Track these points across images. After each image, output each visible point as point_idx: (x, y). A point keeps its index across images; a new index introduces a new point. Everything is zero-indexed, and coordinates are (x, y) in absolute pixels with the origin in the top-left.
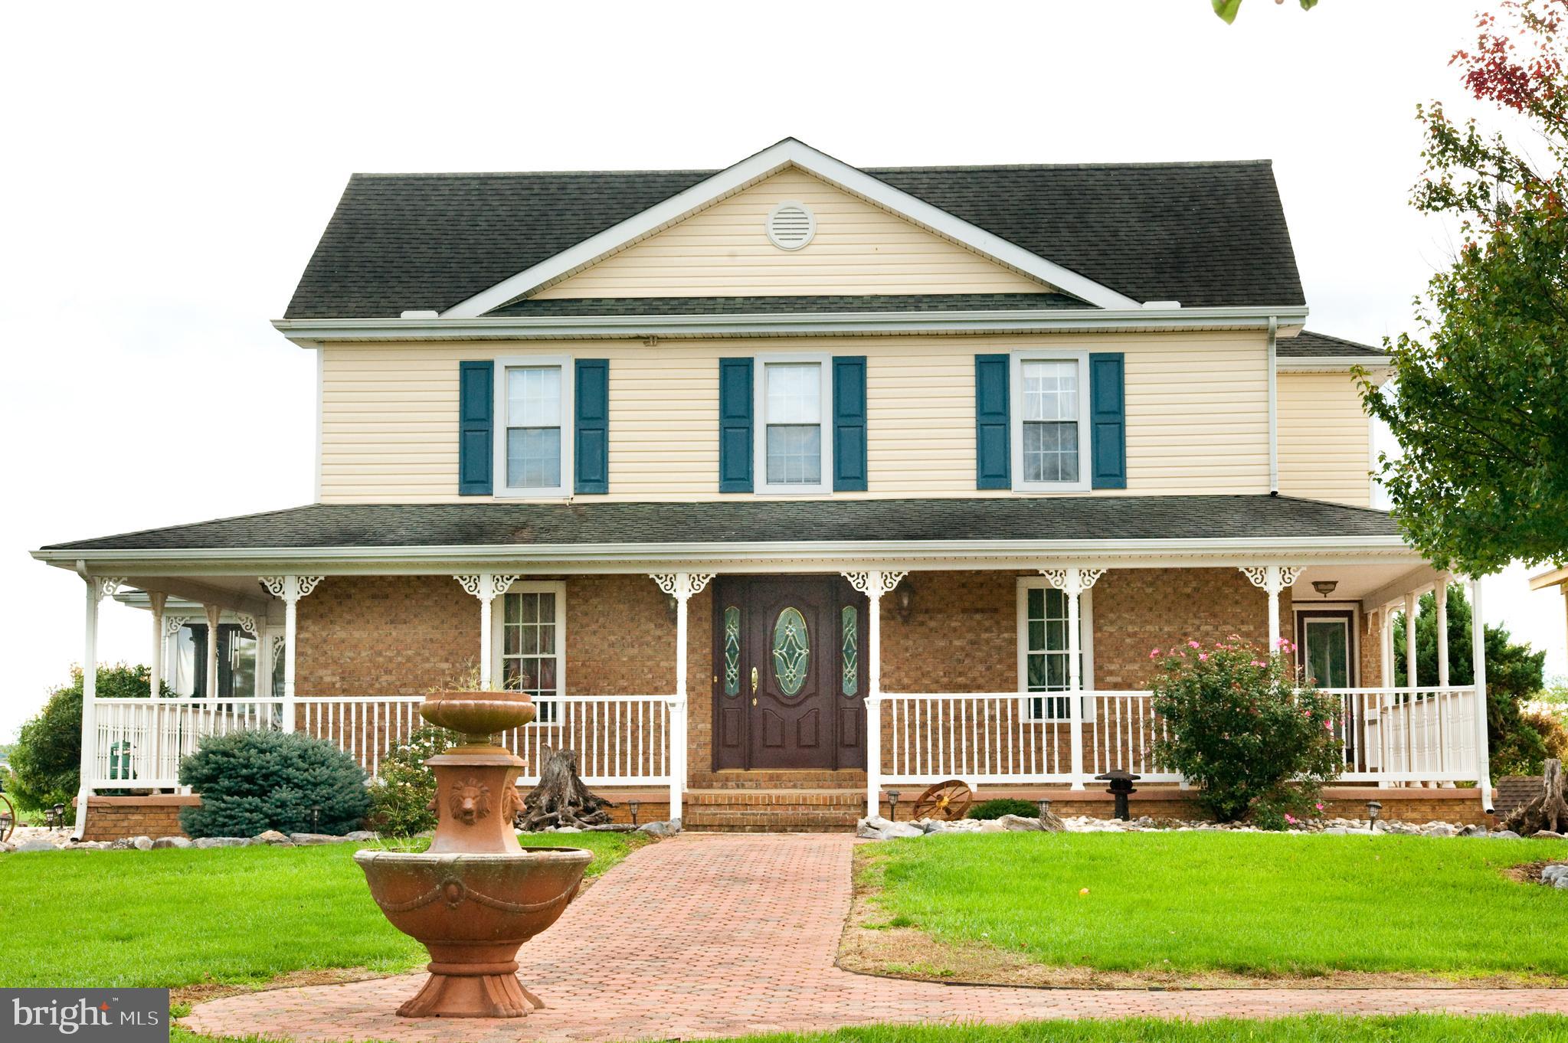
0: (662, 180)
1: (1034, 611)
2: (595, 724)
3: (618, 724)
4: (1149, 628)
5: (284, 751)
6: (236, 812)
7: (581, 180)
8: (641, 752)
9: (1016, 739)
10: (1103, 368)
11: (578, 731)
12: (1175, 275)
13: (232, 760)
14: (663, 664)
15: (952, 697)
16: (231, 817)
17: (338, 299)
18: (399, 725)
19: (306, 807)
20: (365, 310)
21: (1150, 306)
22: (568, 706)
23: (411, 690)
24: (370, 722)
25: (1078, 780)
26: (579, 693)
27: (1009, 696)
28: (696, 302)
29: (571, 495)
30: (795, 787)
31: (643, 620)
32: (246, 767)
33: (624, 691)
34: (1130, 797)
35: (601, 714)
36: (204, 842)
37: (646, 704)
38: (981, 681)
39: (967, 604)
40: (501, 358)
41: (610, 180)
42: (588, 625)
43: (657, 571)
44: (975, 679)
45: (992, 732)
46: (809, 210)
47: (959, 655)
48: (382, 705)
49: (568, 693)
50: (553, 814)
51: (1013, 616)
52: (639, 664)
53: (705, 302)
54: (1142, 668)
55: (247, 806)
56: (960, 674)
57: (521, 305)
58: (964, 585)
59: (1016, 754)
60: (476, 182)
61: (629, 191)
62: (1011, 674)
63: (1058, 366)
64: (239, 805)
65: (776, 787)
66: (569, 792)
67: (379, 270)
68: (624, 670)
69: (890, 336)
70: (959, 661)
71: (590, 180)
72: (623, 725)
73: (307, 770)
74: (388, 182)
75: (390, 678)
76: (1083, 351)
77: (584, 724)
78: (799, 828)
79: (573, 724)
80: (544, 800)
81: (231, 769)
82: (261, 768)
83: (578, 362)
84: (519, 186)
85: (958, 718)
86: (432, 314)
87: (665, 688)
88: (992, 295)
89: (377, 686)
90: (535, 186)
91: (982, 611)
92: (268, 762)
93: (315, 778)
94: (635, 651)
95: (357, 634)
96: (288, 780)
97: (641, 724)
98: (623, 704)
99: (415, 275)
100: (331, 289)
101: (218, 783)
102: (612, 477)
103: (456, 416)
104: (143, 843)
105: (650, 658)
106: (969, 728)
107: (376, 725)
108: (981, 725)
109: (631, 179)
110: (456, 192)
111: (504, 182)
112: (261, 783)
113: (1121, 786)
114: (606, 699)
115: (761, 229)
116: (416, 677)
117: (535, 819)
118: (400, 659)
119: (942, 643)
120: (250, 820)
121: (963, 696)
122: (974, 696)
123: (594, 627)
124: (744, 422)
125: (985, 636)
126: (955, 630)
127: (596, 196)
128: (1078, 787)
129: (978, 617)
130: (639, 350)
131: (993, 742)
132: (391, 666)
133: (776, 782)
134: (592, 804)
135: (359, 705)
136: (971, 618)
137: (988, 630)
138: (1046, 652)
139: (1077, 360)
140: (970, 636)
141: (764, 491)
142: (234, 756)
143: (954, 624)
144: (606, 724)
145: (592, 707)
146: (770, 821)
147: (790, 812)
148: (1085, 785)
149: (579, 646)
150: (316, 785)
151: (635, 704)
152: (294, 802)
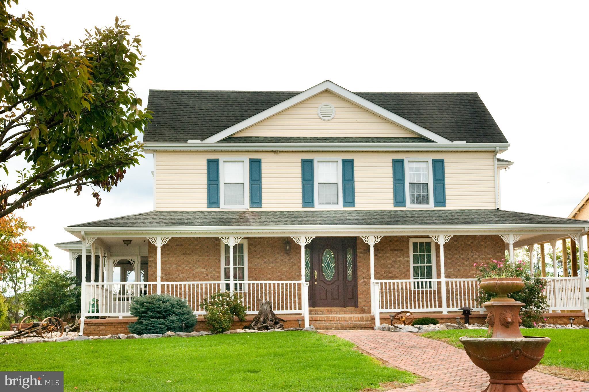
0: (264, 94)
1: (415, 250)
2: (260, 292)
3: (268, 291)
4: (455, 256)
5: (172, 302)
6: (156, 325)
7: (235, 94)
8: (276, 301)
9: (410, 296)
10: (437, 164)
11: (253, 294)
12: (459, 132)
13: (153, 305)
14: (283, 269)
15: (388, 281)
16: (153, 326)
17: (161, 136)
18: (187, 292)
19: (180, 323)
20: (172, 139)
21: (455, 142)
22: (249, 285)
23: (191, 279)
24: (176, 291)
25: (445, 310)
26: (253, 280)
27: (408, 281)
28: (293, 139)
29: (249, 208)
30: (337, 314)
31: (276, 253)
32: (158, 308)
33: (269, 279)
34: (470, 316)
35: (262, 288)
36: (146, 336)
37: (278, 284)
38: (397, 275)
39: (392, 248)
40: (222, 158)
41: (245, 94)
42: (256, 256)
43: (294, 236)
44: (395, 275)
45: (402, 294)
46: (333, 106)
47: (390, 266)
48: (181, 285)
49: (249, 280)
50: (266, 324)
51: (408, 252)
52: (275, 269)
53: (296, 138)
54: (453, 270)
55: (160, 322)
56: (390, 273)
57: (230, 139)
58: (391, 241)
59: (411, 301)
60: (197, 94)
61: (253, 98)
62: (408, 273)
63: (421, 163)
64: (156, 322)
65: (330, 314)
66: (270, 316)
67: (172, 125)
68: (269, 272)
69: (362, 152)
70: (390, 268)
71: (238, 94)
72: (270, 292)
73: (179, 309)
74: (164, 93)
75: (184, 275)
76: (430, 158)
77: (255, 291)
78: (351, 329)
79: (251, 292)
80: (262, 319)
81: (152, 309)
82: (164, 308)
83: (250, 159)
84: (213, 96)
85: (390, 288)
86: (198, 142)
87: (285, 278)
88: (398, 138)
89: (179, 277)
90: (219, 96)
91: (397, 250)
92: (167, 306)
93: (183, 312)
94: (273, 265)
95: (171, 259)
96: (174, 313)
97: (276, 291)
98: (270, 284)
99: (186, 127)
100: (157, 132)
101: (147, 314)
102: (263, 202)
103: (206, 179)
104: (123, 337)
105: (279, 267)
106: (394, 292)
107: (179, 292)
108: (398, 291)
109: (253, 94)
110: (190, 97)
111: (207, 94)
112: (165, 314)
113: (466, 312)
114: (263, 282)
115: (315, 113)
116: (193, 274)
117: (260, 326)
118: (187, 268)
119: (383, 262)
120: (161, 328)
121: (392, 281)
122: (396, 281)
123: (258, 256)
124: (310, 182)
125: (399, 259)
126: (388, 257)
127: (242, 100)
128: (445, 313)
129: (396, 252)
130: (272, 156)
131: (402, 297)
132: (184, 270)
133: (330, 312)
134: (277, 320)
135: (172, 285)
136: (394, 253)
137: (400, 257)
138: (419, 265)
139: (428, 161)
140: (393, 259)
141: (318, 207)
142: (153, 304)
143: (387, 255)
144: (264, 292)
145: (258, 286)
146: (341, 326)
147: (346, 323)
148: (448, 312)
149: (253, 263)
150: (183, 314)
151: (274, 284)
152: (176, 321)
